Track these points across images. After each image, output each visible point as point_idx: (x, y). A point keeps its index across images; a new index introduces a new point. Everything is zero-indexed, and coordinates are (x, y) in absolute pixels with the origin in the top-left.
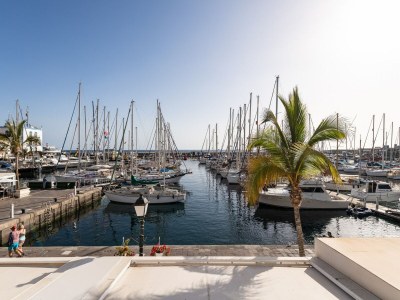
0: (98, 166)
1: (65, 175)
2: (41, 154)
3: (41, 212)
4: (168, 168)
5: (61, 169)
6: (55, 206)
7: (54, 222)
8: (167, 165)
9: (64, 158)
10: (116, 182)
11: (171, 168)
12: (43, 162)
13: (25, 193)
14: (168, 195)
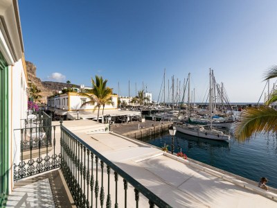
0: (173, 111)
1: (159, 115)
2: (151, 104)
3: (147, 129)
4: (219, 116)
5: (157, 111)
6: (153, 128)
7: (152, 135)
8: (219, 113)
9: (159, 106)
10: (182, 121)
11: (223, 116)
12: (152, 108)
13: (143, 120)
14: (214, 134)
